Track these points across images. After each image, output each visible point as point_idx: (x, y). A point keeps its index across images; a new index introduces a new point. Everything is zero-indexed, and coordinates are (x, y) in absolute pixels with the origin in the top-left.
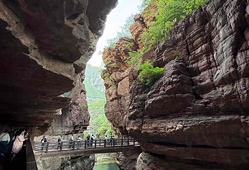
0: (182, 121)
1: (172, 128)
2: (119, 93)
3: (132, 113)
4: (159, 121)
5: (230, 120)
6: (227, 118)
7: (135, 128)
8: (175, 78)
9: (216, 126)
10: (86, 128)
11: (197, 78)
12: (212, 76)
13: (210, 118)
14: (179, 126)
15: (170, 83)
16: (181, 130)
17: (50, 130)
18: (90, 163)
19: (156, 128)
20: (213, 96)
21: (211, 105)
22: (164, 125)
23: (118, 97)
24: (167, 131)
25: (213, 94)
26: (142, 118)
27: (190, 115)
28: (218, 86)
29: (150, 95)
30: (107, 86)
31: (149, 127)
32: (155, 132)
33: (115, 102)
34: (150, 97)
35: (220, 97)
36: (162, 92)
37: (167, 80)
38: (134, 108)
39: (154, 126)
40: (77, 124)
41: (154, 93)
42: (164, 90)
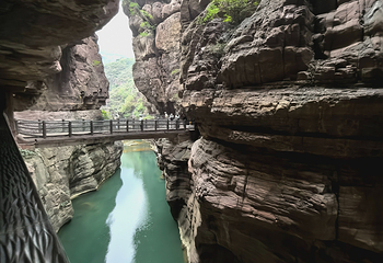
0: (288, 95)
1: (271, 105)
2: (158, 46)
3: (194, 79)
4: (245, 94)
5: (376, 96)
6: (372, 92)
7: (200, 104)
8: (291, 12)
9: (347, 105)
10: (104, 103)
11: (329, 16)
12: (364, 12)
13: (339, 91)
14: (284, 103)
15: (279, 22)
16: (285, 109)
17: (40, 102)
18: (116, 150)
19: (239, 105)
20: (356, 53)
21: (348, 69)
22: (255, 100)
23: (157, 53)
24: (258, 111)
25: (356, 49)
26: (213, 87)
27: (302, 86)
28: (371, 34)
29: (232, 47)
30: (136, 30)
31: (225, 103)
32: (237, 111)
33: (152, 62)
34: (232, 49)
35: (372, 54)
36: (260, 40)
37: (273, 16)
38: (199, 69)
39: (235, 101)
40: (88, 94)
41: (241, 42)
42: (263, 37)
